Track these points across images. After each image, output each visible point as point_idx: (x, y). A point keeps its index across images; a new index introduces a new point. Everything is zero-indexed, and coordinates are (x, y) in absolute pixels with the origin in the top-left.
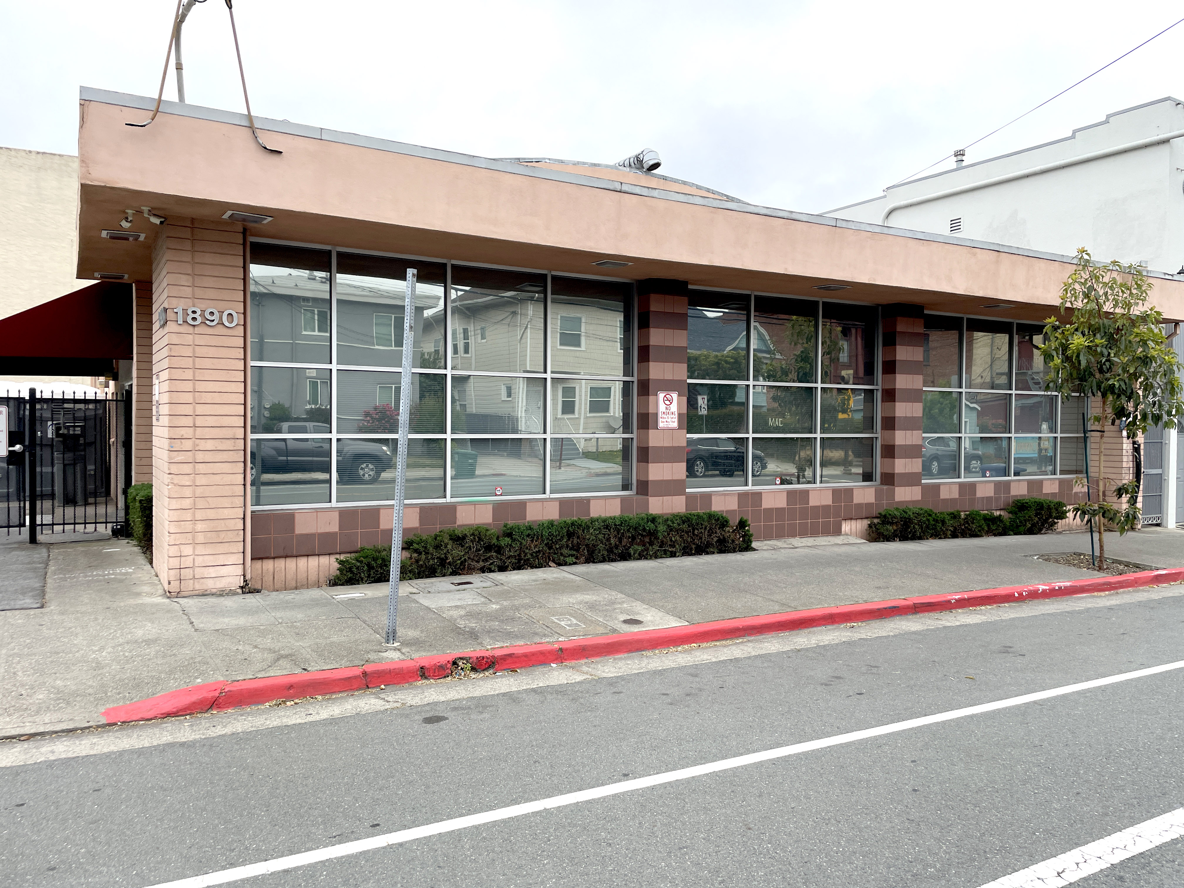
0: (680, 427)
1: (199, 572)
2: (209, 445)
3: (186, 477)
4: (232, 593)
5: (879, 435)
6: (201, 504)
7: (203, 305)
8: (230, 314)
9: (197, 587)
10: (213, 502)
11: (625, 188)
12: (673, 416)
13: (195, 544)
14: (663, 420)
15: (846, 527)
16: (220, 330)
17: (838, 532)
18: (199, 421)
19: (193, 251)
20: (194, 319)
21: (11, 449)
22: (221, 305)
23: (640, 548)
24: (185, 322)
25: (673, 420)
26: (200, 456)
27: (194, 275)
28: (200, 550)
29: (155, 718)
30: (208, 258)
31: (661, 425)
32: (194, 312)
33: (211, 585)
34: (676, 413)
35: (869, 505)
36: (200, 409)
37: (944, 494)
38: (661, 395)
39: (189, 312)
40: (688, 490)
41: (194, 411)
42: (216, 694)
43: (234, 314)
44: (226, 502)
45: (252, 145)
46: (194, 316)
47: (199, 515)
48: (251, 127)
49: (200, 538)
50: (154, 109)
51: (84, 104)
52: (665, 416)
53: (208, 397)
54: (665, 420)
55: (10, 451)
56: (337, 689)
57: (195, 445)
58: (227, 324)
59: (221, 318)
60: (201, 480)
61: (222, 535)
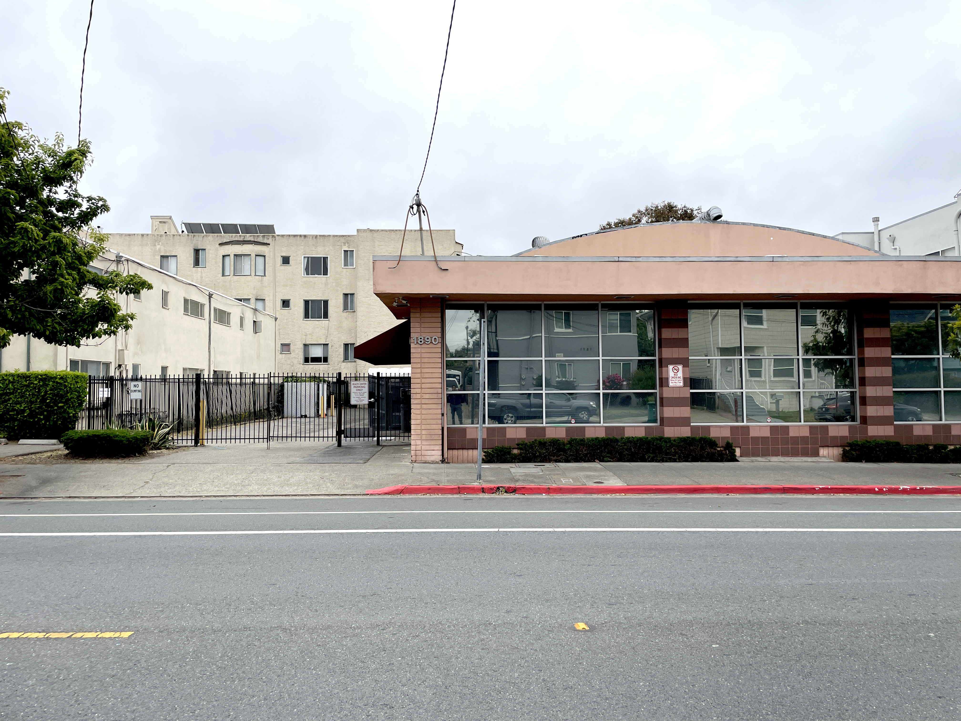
0: (685, 385)
1: (424, 453)
2: (427, 396)
3: (418, 410)
4: (437, 463)
5: (857, 390)
6: (424, 422)
7: (424, 335)
8: (435, 338)
9: (423, 459)
10: (429, 422)
11: (620, 259)
12: (680, 379)
13: (421, 440)
14: (672, 382)
15: (823, 451)
16: (431, 345)
17: (817, 454)
18: (424, 386)
19: (421, 312)
20: (421, 341)
21: (370, 400)
22: (431, 334)
23: (652, 455)
24: (417, 343)
25: (680, 381)
26: (424, 401)
27: (421, 323)
28: (424, 443)
29: (382, 494)
30: (427, 315)
31: (671, 384)
32: (421, 339)
33: (428, 459)
34: (682, 377)
35: (842, 438)
36: (424, 381)
37: (917, 432)
38: (671, 367)
39: (419, 339)
40: (692, 424)
41: (421, 382)
42: (403, 488)
43: (437, 338)
44: (434, 422)
45: (436, 268)
46: (421, 340)
47: (424, 427)
48: (436, 261)
49: (424, 437)
50: (398, 260)
51: (374, 262)
52: (674, 379)
53: (427, 375)
54: (674, 382)
55: (369, 402)
56: (447, 492)
57: (421, 396)
58: (434, 343)
59: (431, 340)
60: (424, 412)
61: (433, 436)
